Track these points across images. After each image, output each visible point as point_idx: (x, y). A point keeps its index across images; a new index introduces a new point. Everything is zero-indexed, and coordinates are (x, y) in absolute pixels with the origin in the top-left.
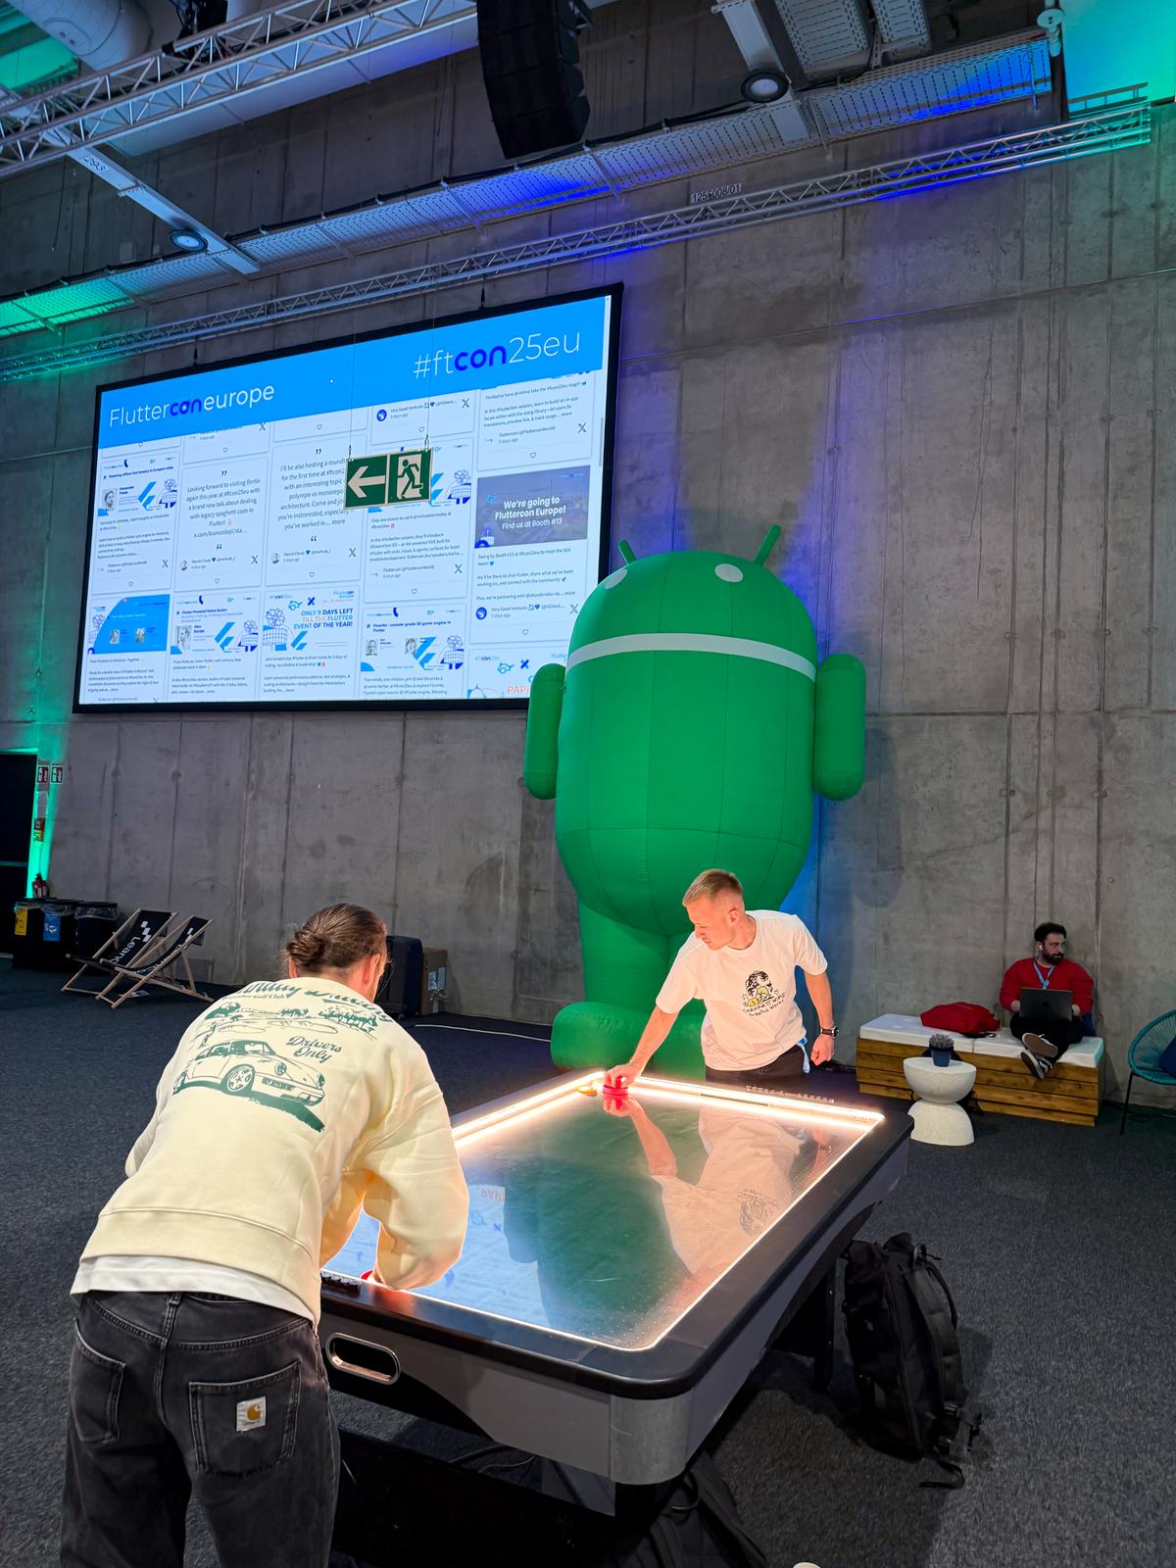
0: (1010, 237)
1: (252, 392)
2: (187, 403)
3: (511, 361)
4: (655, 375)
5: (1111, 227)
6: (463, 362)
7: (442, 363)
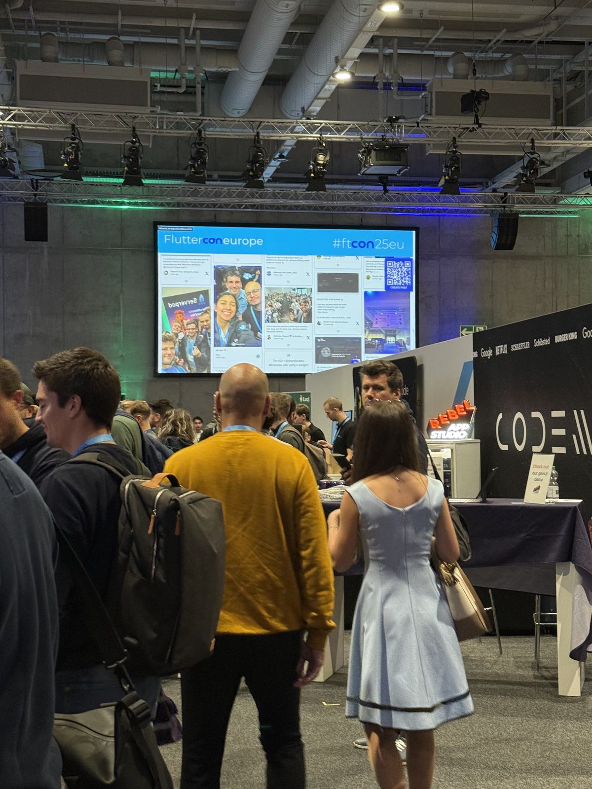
0: (541, 237)
1: (251, 240)
2: (214, 239)
3: (376, 248)
4: (430, 261)
5: (568, 239)
6: (355, 244)
7: (346, 244)
